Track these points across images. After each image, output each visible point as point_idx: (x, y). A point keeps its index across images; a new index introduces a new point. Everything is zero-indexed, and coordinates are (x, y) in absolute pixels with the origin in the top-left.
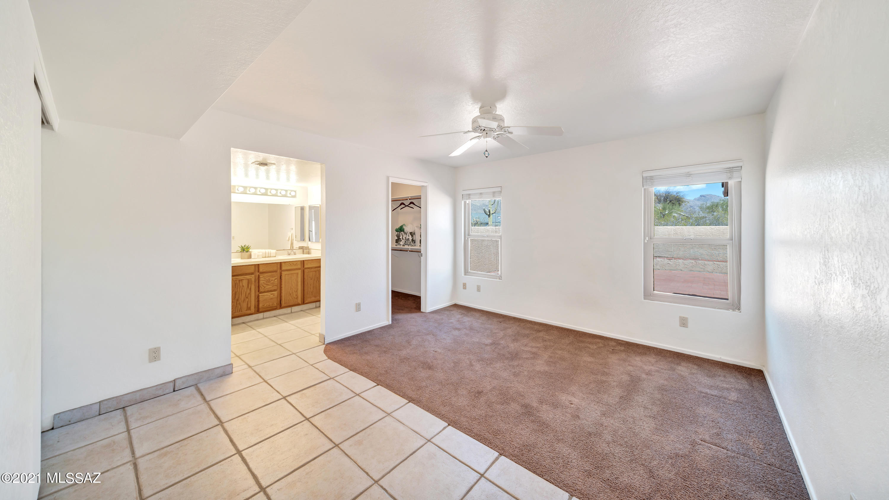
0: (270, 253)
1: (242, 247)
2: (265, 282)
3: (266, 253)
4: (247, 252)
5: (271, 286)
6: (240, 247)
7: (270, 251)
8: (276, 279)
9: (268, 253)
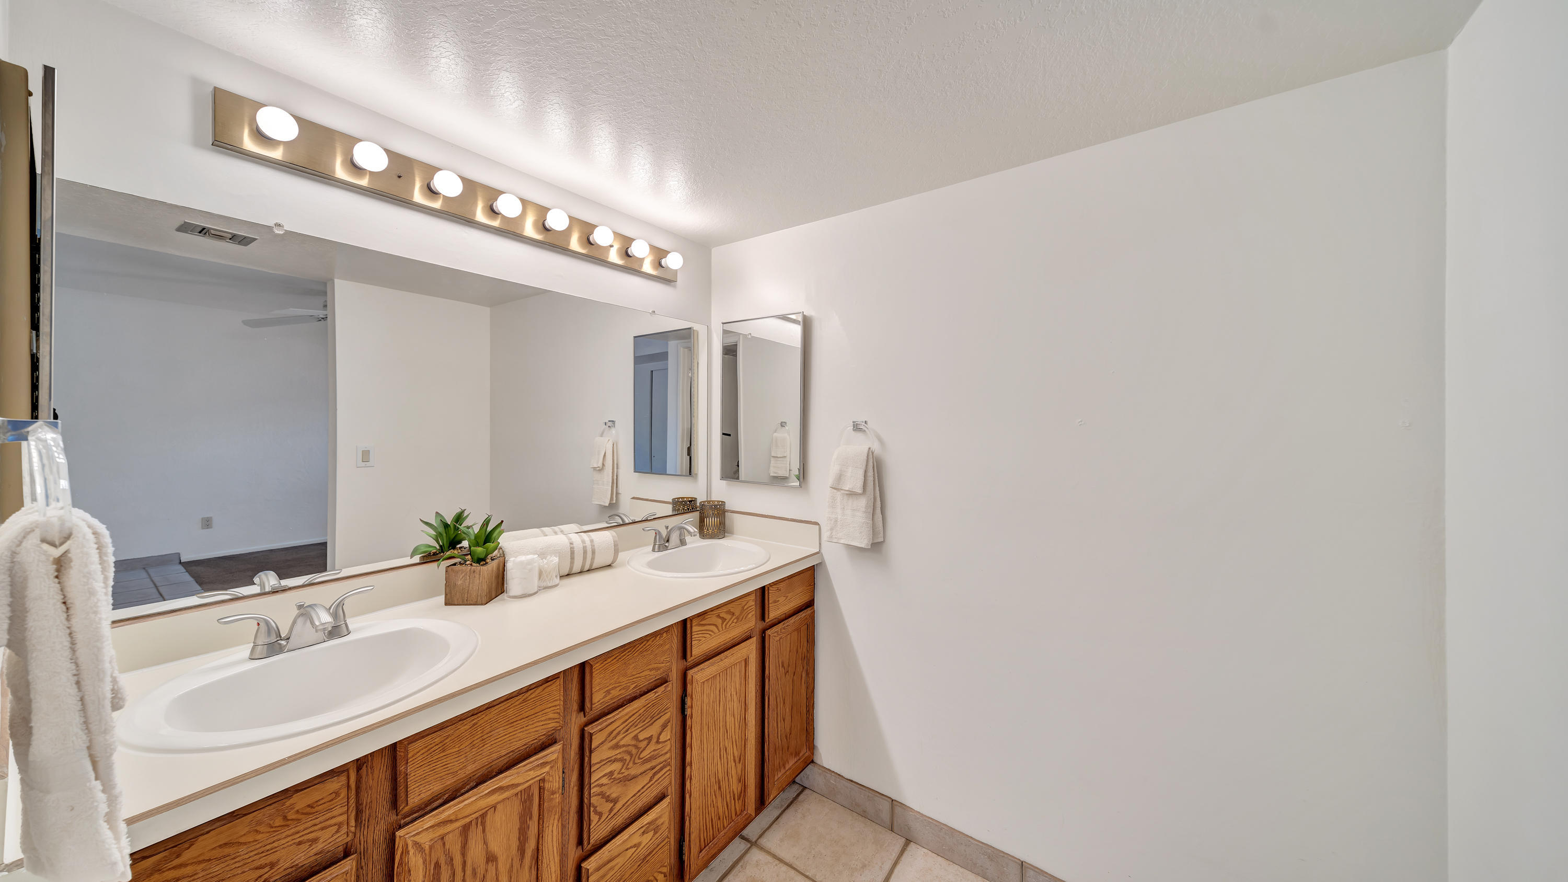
0: (593, 552)
1: (446, 526)
2: (616, 766)
3: (572, 553)
4: (481, 560)
5: (647, 778)
6: (433, 522)
7: (592, 541)
8: (664, 726)
9: (585, 552)
